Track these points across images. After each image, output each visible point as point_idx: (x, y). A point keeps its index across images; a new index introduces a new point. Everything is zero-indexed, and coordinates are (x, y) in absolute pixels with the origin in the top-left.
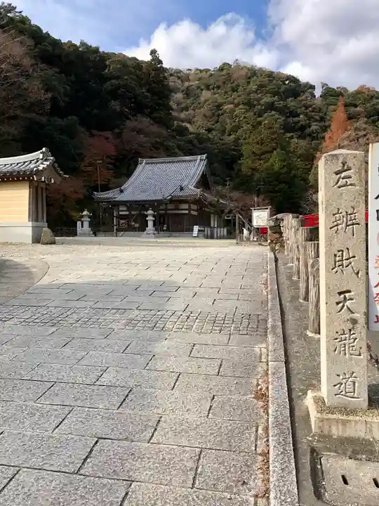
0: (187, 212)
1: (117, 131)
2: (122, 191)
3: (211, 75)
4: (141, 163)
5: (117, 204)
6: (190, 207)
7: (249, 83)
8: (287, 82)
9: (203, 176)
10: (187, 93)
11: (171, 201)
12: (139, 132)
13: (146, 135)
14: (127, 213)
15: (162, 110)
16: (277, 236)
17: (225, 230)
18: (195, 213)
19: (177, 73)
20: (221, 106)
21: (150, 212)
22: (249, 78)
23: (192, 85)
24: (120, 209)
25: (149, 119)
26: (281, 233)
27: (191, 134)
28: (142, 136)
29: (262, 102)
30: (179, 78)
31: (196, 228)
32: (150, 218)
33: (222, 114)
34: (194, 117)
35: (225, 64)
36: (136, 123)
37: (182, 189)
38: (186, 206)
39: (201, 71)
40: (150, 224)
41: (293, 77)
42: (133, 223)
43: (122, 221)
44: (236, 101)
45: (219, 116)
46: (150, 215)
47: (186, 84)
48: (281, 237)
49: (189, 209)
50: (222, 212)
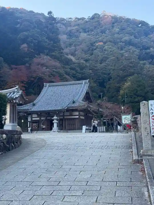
0: (78, 117)
1: (27, 65)
2: (34, 105)
3: (87, 22)
4: (46, 86)
5: (31, 113)
6: (79, 114)
7: (113, 27)
8: (140, 25)
9: (87, 93)
10: (70, 34)
11: (68, 110)
12: (43, 65)
13: (47, 67)
14: (38, 119)
15: (57, 50)
16: (135, 125)
17: (104, 127)
18: (83, 118)
19: (62, 21)
20: (94, 43)
21: (55, 117)
22: (113, 23)
23: (73, 30)
24: (33, 116)
25: (48, 57)
26: (137, 124)
27: (74, 63)
28: (44, 68)
29: (123, 40)
30: (63, 24)
31: (84, 127)
32: (55, 122)
33: (95, 49)
34: (75, 51)
35: (96, 14)
36: (40, 59)
37: (74, 102)
38: (77, 113)
39: (79, 19)
40: (55, 125)
41: (144, 22)
42: (42, 126)
43: (34, 124)
44: (104, 40)
45: (93, 50)
46: (55, 119)
47: (69, 29)
48: (137, 125)
49: (79, 115)
50: (102, 116)
